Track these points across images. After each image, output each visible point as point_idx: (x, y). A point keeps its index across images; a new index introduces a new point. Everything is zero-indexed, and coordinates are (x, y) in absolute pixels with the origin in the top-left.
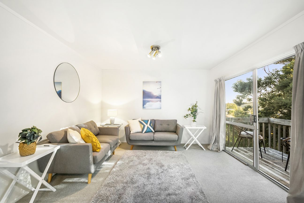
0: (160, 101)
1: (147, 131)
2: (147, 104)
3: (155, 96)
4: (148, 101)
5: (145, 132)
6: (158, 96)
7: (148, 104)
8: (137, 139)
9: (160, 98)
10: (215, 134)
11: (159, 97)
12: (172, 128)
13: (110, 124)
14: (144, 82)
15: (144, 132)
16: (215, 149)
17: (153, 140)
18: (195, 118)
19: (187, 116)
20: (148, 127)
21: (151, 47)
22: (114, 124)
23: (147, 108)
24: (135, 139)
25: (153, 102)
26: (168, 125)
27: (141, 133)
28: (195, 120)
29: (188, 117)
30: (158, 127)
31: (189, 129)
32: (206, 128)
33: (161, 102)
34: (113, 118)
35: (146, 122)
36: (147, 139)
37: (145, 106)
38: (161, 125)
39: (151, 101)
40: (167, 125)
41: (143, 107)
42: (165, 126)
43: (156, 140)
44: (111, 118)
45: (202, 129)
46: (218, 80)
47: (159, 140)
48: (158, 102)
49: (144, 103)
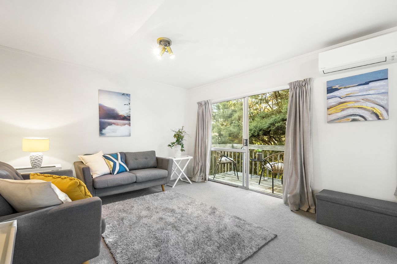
0: (129, 124)
1: (120, 171)
2: (108, 130)
3: (121, 116)
4: (110, 124)
5: (118, 173)
6: (125, 116)
7: (109, 128)
8: (110, 185)
9: (129, 120)
10: (200, 163)
11: (127, 117)
12: (152, 162)
13: (31, 167)
14: (99, 90)
15: (115, 173)
16: (200, 180)
17: (136, 182)
18: (182, 147)
19: (172, 144)
20: (120, 164)
21: (158, 40)
22: (41, 168)
23: (107, 135)
24: (106, 186)
25: (117, 124)
26: (146, 158)
27: (110, 175)
28: (183, 149)
29: (174, 146)
30: (133, 164)
31: (175, 161)
32: (192, 157)
33: (130, 126)
34: (40, 154)
35: (115, 156)
36: (126, 182)
37: (104, 131)
38: (136, 159)
39: (114, 124)
40: (144, 158)
41: (101, 134)
42: (142, 161)
43: (140, 181)
44: (32, 154)
45: (189, 159)
46: (203, 103)
47: (144, 180)
48: (126, 125)
49: (102, 127)
